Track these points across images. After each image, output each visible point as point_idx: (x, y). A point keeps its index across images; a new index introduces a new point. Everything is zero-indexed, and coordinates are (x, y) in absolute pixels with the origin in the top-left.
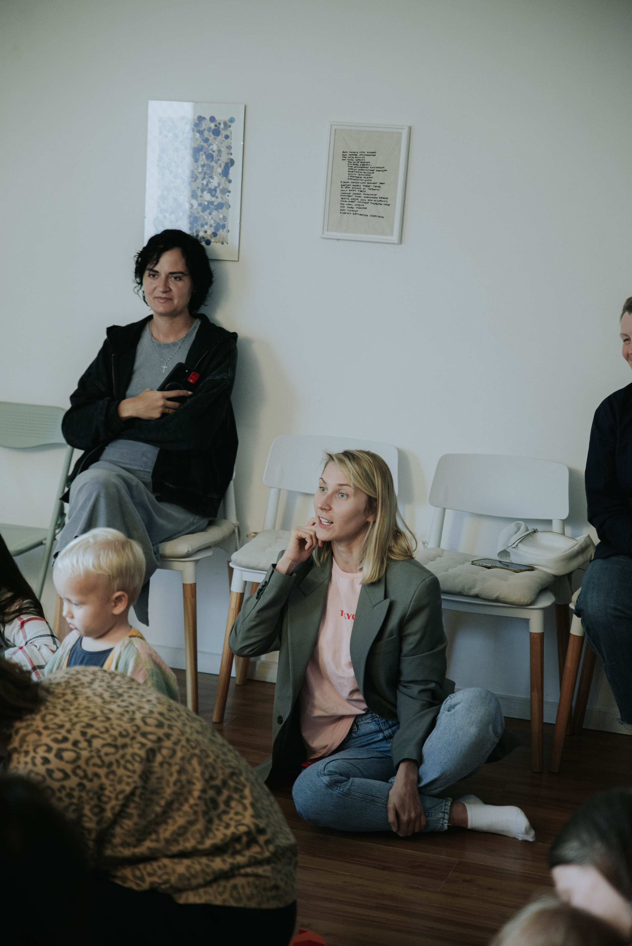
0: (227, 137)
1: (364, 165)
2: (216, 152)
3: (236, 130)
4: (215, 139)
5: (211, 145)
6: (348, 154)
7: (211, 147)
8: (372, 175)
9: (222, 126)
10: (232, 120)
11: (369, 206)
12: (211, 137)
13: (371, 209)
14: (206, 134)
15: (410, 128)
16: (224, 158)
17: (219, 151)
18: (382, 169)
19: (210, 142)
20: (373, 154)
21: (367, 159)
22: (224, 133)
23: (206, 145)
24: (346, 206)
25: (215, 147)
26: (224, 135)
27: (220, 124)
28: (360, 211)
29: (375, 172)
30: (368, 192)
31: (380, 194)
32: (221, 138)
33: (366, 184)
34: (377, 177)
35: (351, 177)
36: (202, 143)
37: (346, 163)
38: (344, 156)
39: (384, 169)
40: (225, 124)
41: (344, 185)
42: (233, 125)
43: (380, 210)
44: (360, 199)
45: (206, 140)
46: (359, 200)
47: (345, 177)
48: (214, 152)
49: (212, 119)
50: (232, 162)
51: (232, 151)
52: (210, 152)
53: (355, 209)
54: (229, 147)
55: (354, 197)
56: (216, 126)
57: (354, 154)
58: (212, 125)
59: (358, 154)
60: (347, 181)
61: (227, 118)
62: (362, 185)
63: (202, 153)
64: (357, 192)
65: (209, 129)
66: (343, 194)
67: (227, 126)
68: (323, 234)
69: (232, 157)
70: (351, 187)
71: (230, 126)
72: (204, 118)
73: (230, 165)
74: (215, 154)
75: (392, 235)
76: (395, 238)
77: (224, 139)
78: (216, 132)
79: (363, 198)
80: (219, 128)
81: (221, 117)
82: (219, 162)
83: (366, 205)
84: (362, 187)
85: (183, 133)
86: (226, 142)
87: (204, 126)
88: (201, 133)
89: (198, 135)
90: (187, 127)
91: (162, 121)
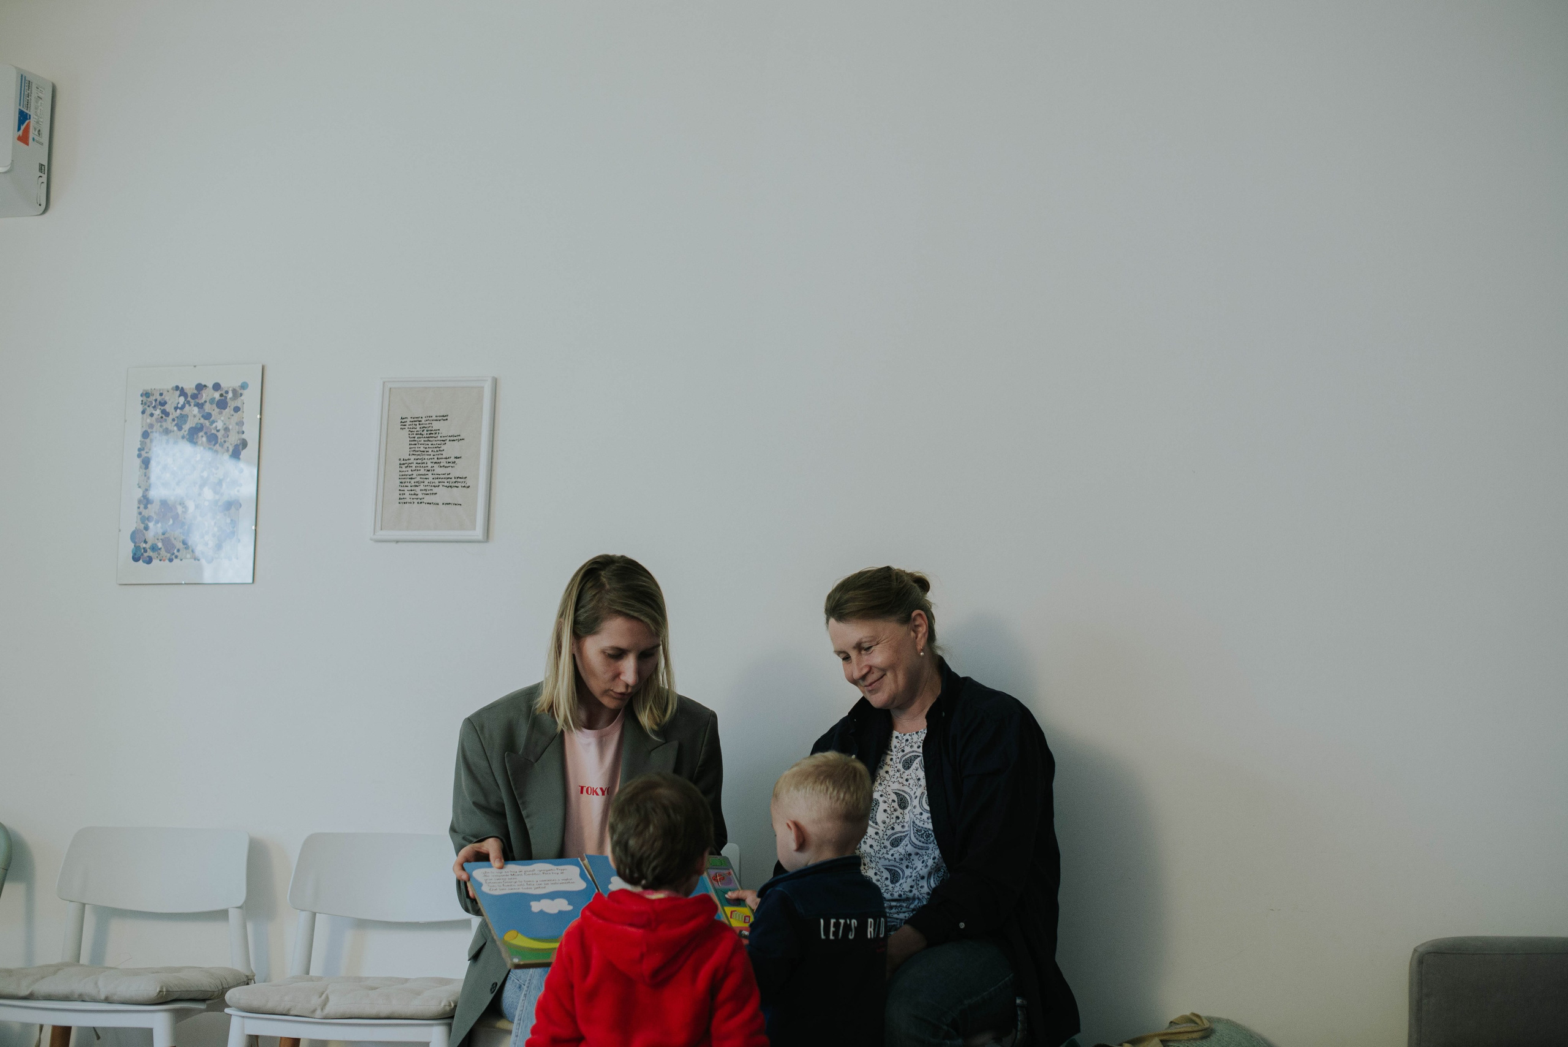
0: (237, 410)
1: (432, 433)
2: (222, 432)
3: (250, 399)
4: (220, 413)
5: (213, 422)
6: (408, 420)
7: (214, 425)
8: (443, 447)
9: (230, 395)
10: (244, 386)
11: (442, 491)
12: (215, 412)
13: (443, 494)
14: (208, 408)
15: (495, 382)
16: (233, 439)
17: (227, 429)
18: (456, 438)
19: (213, 418)
20: (444, 418)
21: (436, 425)
22: (232, 404)
23: (207, 423)
24: (407, 493)
25: (219, 425)
26: (232, 407)
27: (227, 392)
28: (427, 499)
29: (447, 442)
30: (438, 470)
31: (455, 472)
32: (228, 411)
33: (436, 460)
34: (450, 449)
35: (413, 452)
36: (202, 421)
37: (406, 432)
38: (403, 424)
39: (459, 438)
40: (234, 391)
41: (405, 463)
42: (245, 392)
43: (456, 494)
44: (426, 481)
45: (208, 416)
46: (426, 484)
47: (405, 452)
48: (218, 431)
49: (217, 387)
50: (244, 444)
51: (244, 428)
52: (214, 431)
53: (420, 496)
54: (240, 423)
55: (418, 479)
56: (221, 395)
57: (417, 420)
58: (217, 395)
59: (423, 420)
60: (409, 457)
61: (236, 384)
62: (429, 462)
63: (201, 434)
64: (422, 471)
65: (212, 401)
66: (403, 476)
67: (237, 394)
68: (374, 534)
69: (244, 436)
70: (414, 465)
71: (241, 395)
72: (205, 386)
73: (241, 447)
74: (220, 435)
75: (475, 529)
76: (478, 533)
77: (232, 412)
78: (222, 404)
79: (431, 480)
80: (226, 397)
81: (229, 383)
82: (226, 445)
83: (435, 490)
84: (430, 465)
85: (176, 408)
86: (236, 417)
87: (205, 395)
88: (200, 406)
89: (196, 410)
90: (182, 400)
91: (147, 394)
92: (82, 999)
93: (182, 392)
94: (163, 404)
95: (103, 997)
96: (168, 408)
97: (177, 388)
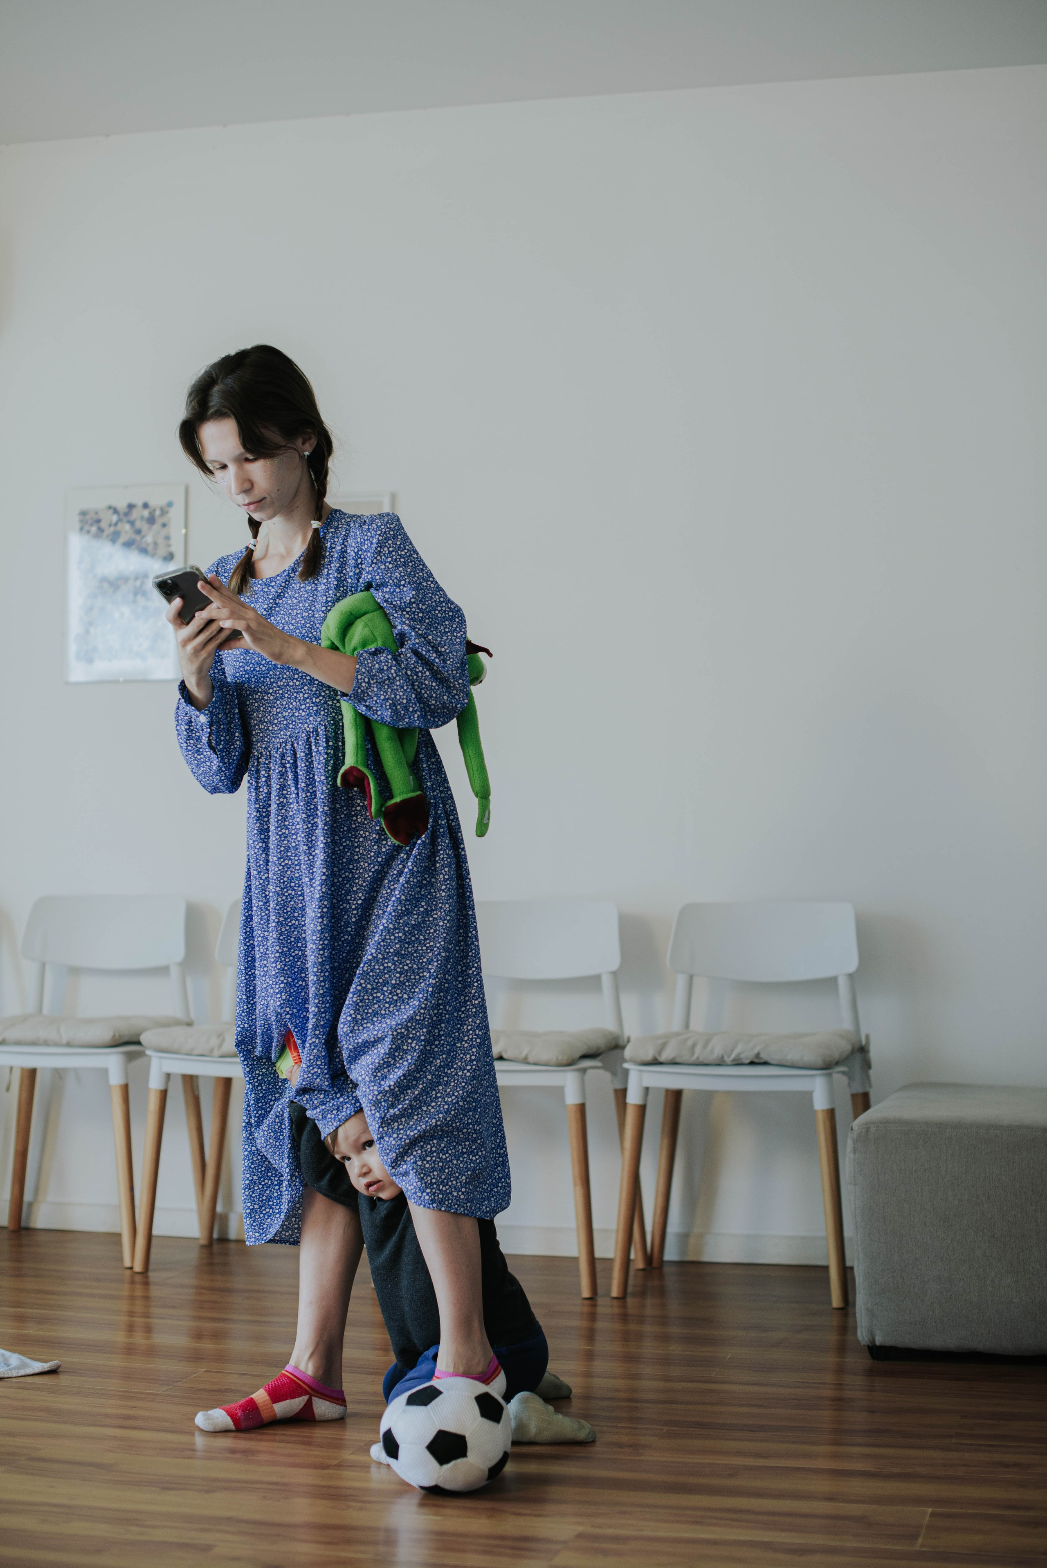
0: (164, 525)
2: (152, 546)
3: (176, 515)
4: (150, 529)
5: (144, 536)
7: (145, 539)
9: (158, 513)
10: (170, 504)
12: (144, 526)
14: (138, 524)
16: (162, 552)
17: (156, 544)
19: (143, 533)
22: (160, 521)
23: (138, 538)
25: (149, 539)
26: (160, 524)
27: (155, 510)
32: (156, 527)
36: (134, 535)
40: (162, 509)
42: (171, 510)
45: (138, 532)
48: (148, 545)
49: (146, 506)
50: (172, 556)
51: (172, 541)
52: (144, 545)
54: (168, 538)
56: (150, 513)
58: (146, 513)
61: (163, 502)
63: (133, 548)
65: (142, 518)
67: (164, 512)
69: (171, 549)
71: (167, 512)
72: (135, 505)
73: (169, 558)
74: (150, 548)
77: (160, 528)
78: (151, 520)
80: (154, 515)
81: (156, 502)
85: (110, 525)
86: (164, 532)
87: (135, 514)
88: (132, 523)
89: (127, 527)
90: (115, 518)
91: (83, 513)
92: (46, 1043)
93: (115, 511)
94: (98, 521)
95: (64, 1041)
96: (104, 525)
97: (110, 508)
